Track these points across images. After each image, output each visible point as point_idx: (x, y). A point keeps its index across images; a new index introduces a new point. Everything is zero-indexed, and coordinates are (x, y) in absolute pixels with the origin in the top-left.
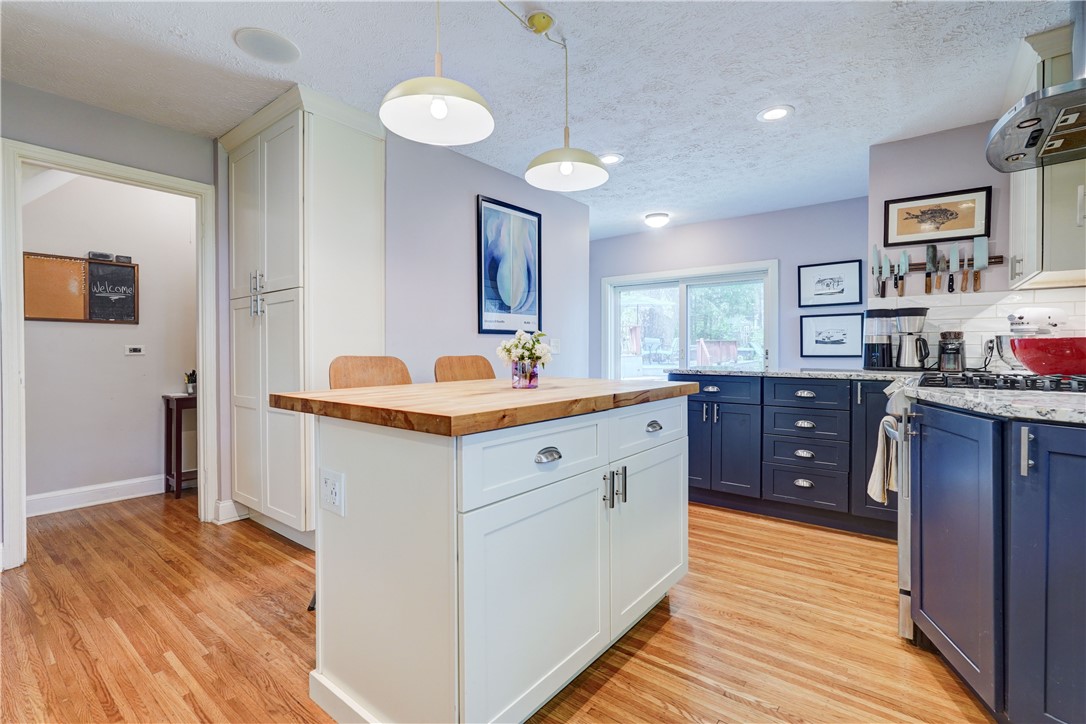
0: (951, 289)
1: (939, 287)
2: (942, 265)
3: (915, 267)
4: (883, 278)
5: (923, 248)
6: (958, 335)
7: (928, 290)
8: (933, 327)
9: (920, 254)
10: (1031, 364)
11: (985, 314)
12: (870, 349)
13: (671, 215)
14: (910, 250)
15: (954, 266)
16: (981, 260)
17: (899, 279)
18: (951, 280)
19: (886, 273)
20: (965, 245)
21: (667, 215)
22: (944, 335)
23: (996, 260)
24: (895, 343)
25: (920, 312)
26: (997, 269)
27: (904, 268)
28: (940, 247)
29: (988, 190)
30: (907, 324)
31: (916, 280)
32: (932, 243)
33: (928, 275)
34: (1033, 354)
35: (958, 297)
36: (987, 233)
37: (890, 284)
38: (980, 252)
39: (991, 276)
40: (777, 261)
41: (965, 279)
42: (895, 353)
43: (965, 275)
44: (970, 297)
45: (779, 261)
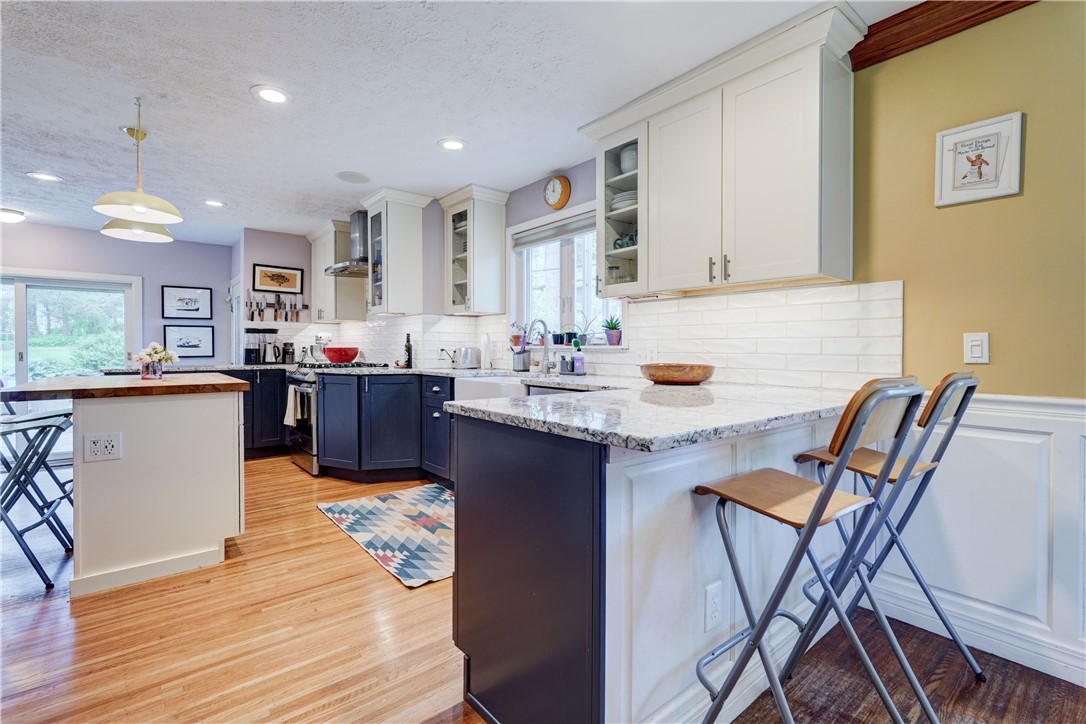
0: (286, 319)
1: (281, 318)
2: (283, 306)
3: (269, 305)
4: (252, 309)
5: (273, 295)
6: (292, 345)
7: (276, 319)
8: (281, 339)
9: (271, 298)
10: (331, 359)
11: (302, 334)
12: (248, 352)
13: (27, 213)
14: (267, 295)
15: (288, 308)
16: (299, 306)
17: (261, 311)
18: (286, 315)
19: (254, 307)
20: (292, 296)
21: (22, 213)
22: (285, 344)
23: (306, 307)
24: (262, 349)
25: (274, 331)
26: (305, 311)
27: (264, 305)
28: (282, 296)
29: (302, 271)
30: (269, 337)
31: (269, 313)
32: (277, 293)
33: (276, 311)
34: (332, 354)
35: (289, 324)
36: (302, 293)
37: (256, 314)
38: (299, 300)
39: (303, 314)
40: (140, 279)
41: (292, 316)
42: (262, 355)
43: (292, 312)
44: (294, 324)
45: (143, 279)
